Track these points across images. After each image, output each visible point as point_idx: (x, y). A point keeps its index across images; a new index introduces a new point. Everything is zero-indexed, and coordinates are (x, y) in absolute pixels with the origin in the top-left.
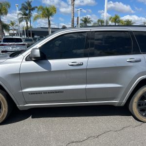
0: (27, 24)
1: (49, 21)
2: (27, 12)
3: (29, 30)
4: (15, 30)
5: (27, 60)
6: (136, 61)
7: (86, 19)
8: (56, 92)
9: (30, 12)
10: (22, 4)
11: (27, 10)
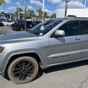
5: (51, 37)
8: (66, 56)
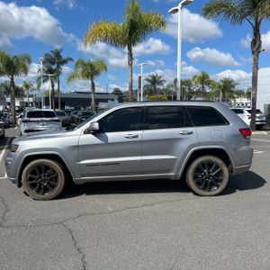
0: (53, 86)
1: (93, 83)
2: (54, 67)
3: (56, 96)
4: (30, 96)
6: (188, 134)
7: (154, 77)
9: (58, 67)
10: (46, 55)
11: (53, 64)
